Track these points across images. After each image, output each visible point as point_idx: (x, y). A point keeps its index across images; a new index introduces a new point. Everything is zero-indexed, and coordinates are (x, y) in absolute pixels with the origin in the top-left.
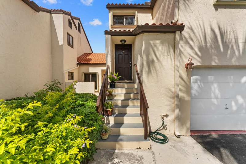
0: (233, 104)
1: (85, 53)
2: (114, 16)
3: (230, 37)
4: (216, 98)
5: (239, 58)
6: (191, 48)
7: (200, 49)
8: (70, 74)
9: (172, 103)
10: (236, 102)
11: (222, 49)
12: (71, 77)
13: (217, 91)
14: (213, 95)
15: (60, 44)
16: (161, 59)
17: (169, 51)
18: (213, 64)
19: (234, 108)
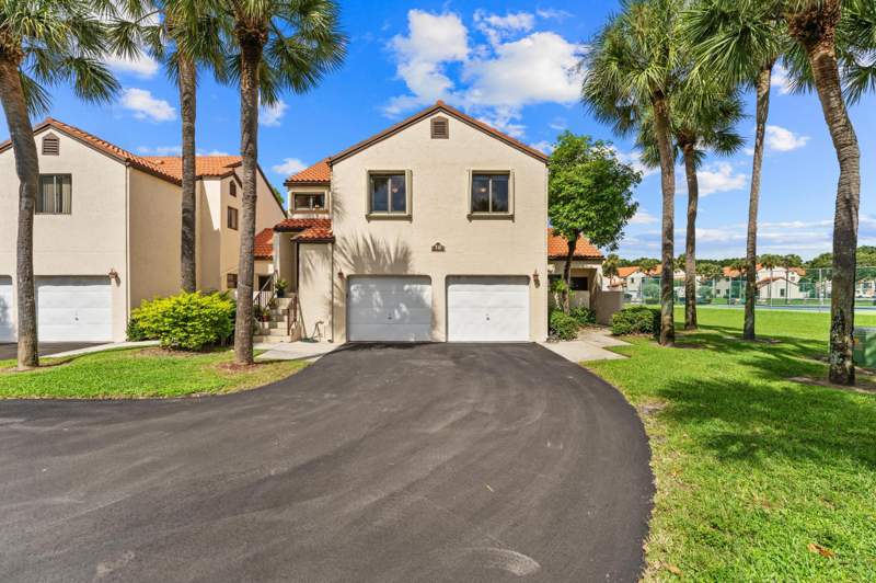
0: (396, 312)
1: (266, 229)
2: (296, 196)
3: (382, 247)
4: (379, 306)
5: (392, 267)
6: (346, 257)
7: (354, 257)
8: (232, 278)
9: (327, 309)
10: (400, 311)
11: (374, 258)
12: (232, 283)
13: (379, 299)
14: (374, 304)
15: (216, 228)
16: (316, 267)
17: (323, 260)
18: (367, 272)
19: (398, 316)
